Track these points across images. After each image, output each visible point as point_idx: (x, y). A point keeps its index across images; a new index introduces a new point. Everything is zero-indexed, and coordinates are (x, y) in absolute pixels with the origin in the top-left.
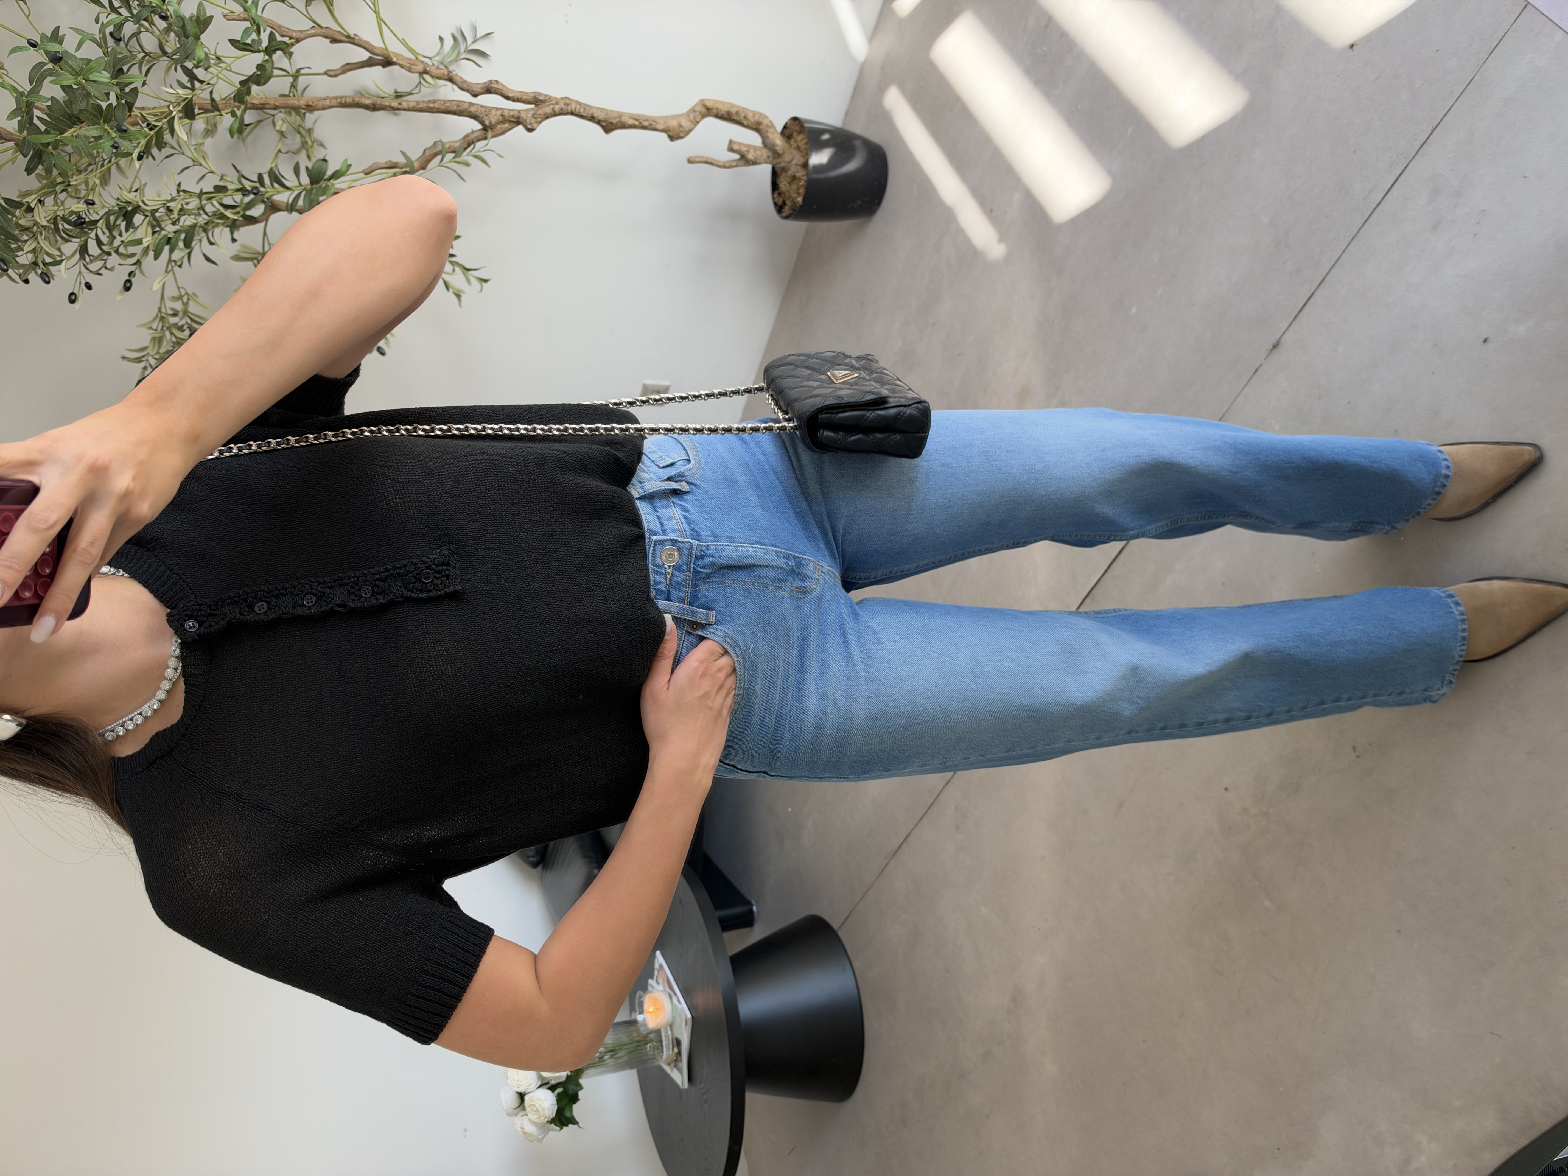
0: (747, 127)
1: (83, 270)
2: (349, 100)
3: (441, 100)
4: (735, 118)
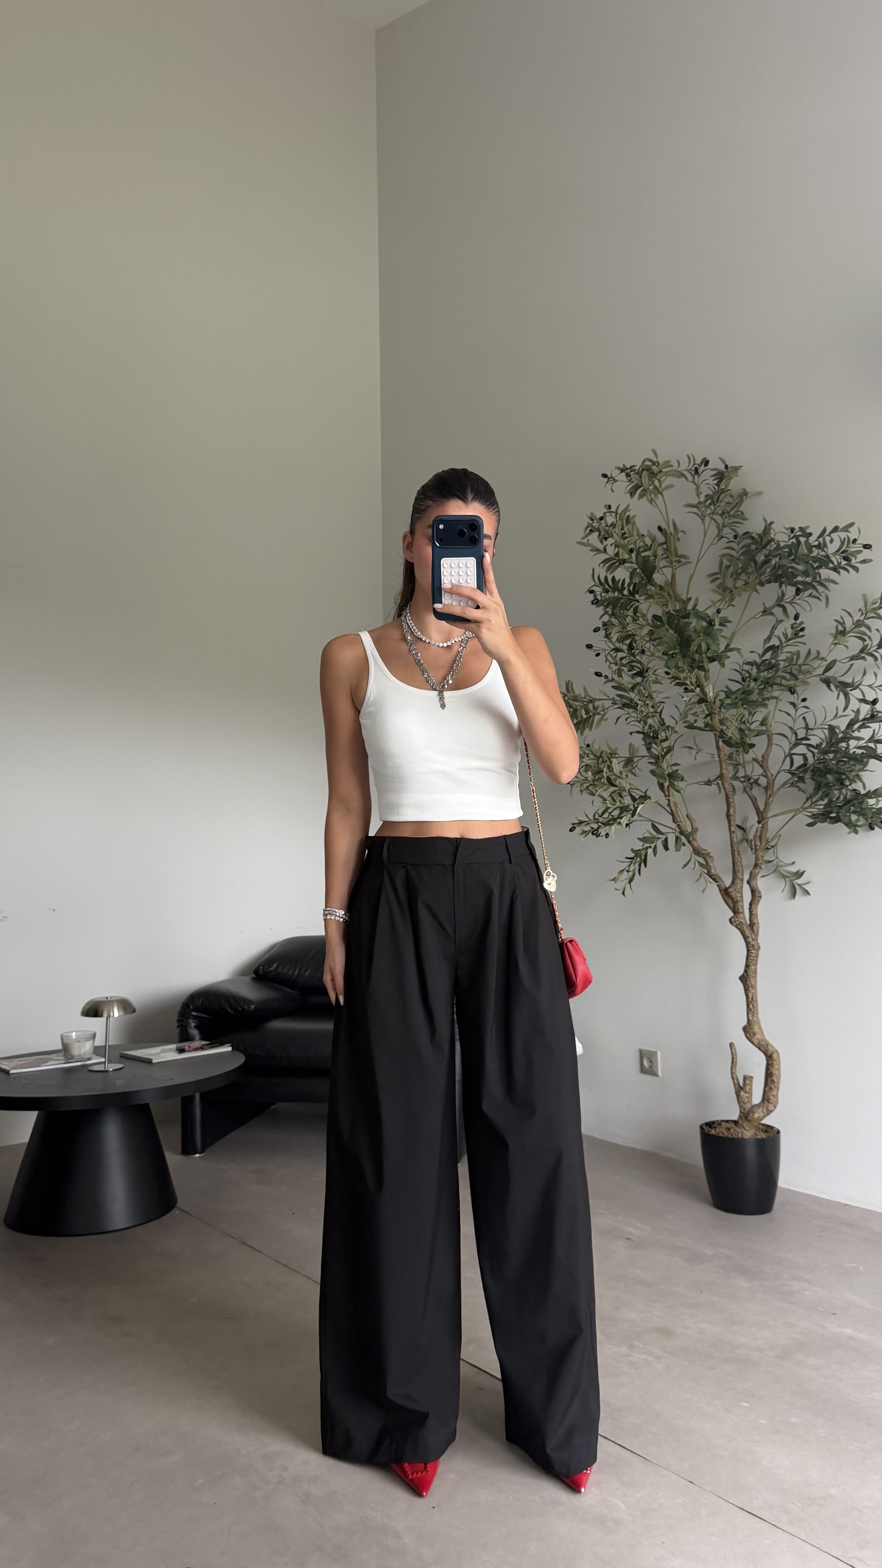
0: (765, 1092)
1: (607, 652)
2: (731, 800)
3: (741, 859)
4: (769, 1080)
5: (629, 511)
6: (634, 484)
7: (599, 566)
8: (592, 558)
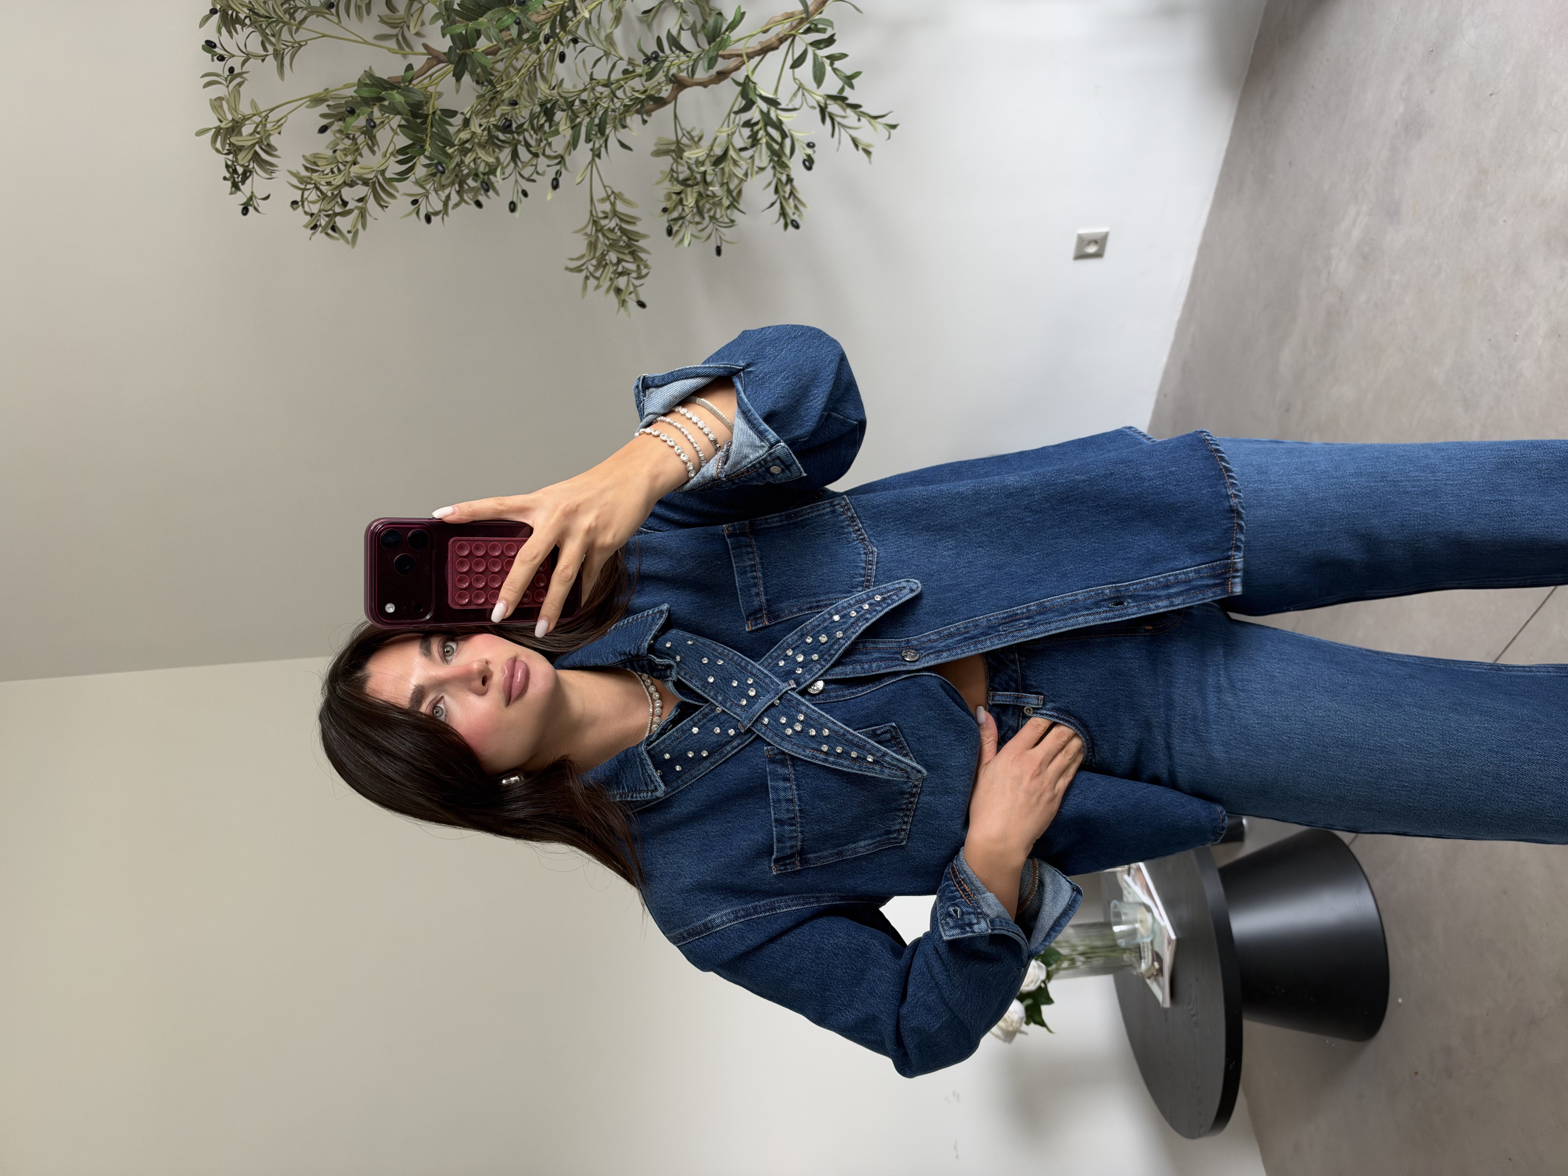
1: (519, 175)
5: (298, 172)
6: (256, 166)
7: (387, 207)
8: (376, 219)
